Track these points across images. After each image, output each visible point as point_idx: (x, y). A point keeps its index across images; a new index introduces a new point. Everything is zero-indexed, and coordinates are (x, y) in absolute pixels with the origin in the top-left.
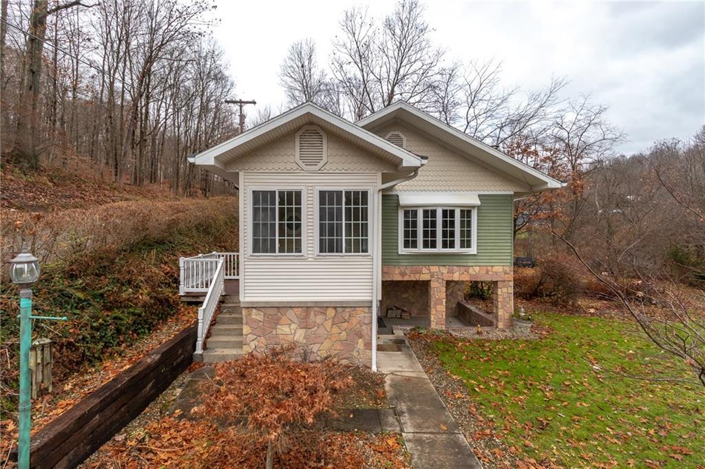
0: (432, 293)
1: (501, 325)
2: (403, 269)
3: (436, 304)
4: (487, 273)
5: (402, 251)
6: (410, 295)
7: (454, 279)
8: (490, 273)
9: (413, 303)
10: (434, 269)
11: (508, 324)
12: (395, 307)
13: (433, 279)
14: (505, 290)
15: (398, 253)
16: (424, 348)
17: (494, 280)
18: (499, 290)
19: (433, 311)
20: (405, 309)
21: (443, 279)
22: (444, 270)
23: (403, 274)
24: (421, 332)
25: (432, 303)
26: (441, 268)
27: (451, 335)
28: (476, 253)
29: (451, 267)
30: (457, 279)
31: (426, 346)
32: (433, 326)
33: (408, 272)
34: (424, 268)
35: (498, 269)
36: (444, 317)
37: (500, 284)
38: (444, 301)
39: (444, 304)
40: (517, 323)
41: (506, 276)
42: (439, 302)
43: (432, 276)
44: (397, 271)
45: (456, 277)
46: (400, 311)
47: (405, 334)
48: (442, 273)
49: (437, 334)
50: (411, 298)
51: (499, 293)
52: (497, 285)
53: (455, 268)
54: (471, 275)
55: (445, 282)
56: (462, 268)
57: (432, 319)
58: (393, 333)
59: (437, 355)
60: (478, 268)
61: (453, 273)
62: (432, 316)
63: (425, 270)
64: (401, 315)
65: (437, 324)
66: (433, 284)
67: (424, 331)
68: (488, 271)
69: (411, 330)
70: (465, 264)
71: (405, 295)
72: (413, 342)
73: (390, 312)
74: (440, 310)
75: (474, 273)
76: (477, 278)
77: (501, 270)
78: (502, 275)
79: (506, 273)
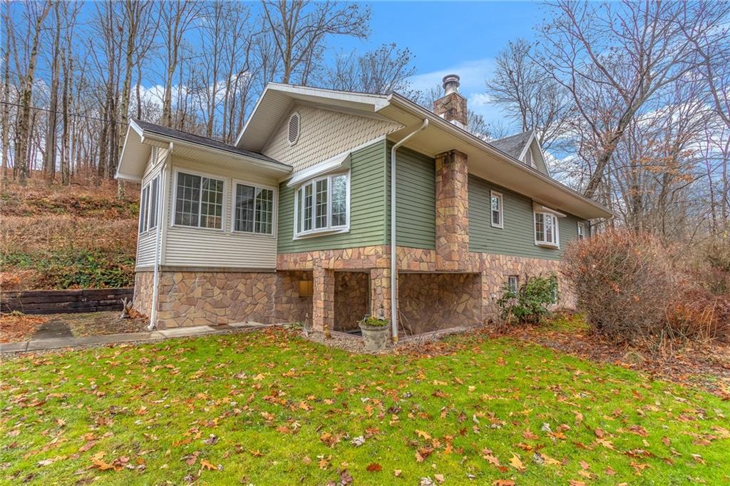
2: (295, 256)
3: (317, 299)
4: (359, 257)
5: (295, 236)
7: (330, 267)
8: (362, 257)
10: (316, 255)
14: (378, 282)
15: (293, 239)
17: (367, 267)
18: (372, 282)
21: (321, 268)
22: (323, 257)
26: (321, 253)
28: (348, 231)
29: (327, 252)
34: (308, 254)
35: (370, 251)
37: (373, 274)
38: (322, 294)
39: (322, 298)
42: (318, 295)
43: (314, 264)
48: (321, 259)
51: (373, 286)
52: (370, 275)
53: (331, 252)
54: (344, 261)
55: (323, 271)
56: (336, 251)
57: (314, 317)
61: (330, 259)
62: (314, 313)
66: (315, 274)
68: (360, 253)
70: (339, 247)
74: (319, 305)
75: (347, 258)
76: (349, 264)
77: (373, 252)
78: (373, 259)
79: (379, 257)
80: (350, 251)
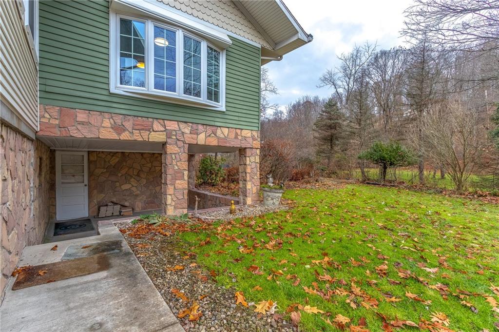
0: (168, 161)
1: (249, 201)
2: (119, 120)
3: (175, 179)
4: (236, 137)
5: (116, 87)
6: (133, 186)
7: (199, 143)
8: (240, 137)
9: (137, 195)
10: (172, 126)
11: (256, 199)
12: (112, 202)
13: (169, 141)
14: (252, 159)
15: (109, 90)
16: (162, 249)
17: (244, 146)
18: (248, 158)
19: (170, 190)
20: (127, 204)
21: (184, 142)
22: (187, 130)
23: (119, 129)
24: (153, 221)
25: (169, 177)
26: (182, 125)
27: (199, 219)
28: (225, 110)
29: (194, 126)
30: (203, 143)
31: (165, 245)
32: (171, 212)
33: (128, 125)
34: (155, 122)
35: (247, 133)
36: (186, 197)
37: (248, 152)
38: (186, 173)
39: (186, 178)
40: (269, 194)
41: (254, 142)
42: (178, 175)
43: (169, 136)
44: (107, 123)
45: (201, 139)
46: (119, 206)
47: (121, 231)
48: (183, 133)
49: (179, 220)
50: (134, 189)
51: (248, 162)
52: (245, 153)
53: (200, 127)
54: (219, 138)
55: (187, 146)
56: (208, 127)
57: (169, 201)
58: (99, 234)
59: (193, 257)
60: (227, 129)
61: (198, 134)
62: (169, 197)
63: (157, 126)
64: (120, 212)
65: (175, 208)
66: (171, 149)
67: (156, 220)
68: (237, 134)
69: (134, 223)
70: (212, 123)
71: (126, 187)
72: (139, 241)
73: (103, 209)
74: (180, 187)
75: (222, 136)
76: (225, 143)
77: (249, 135)
78: (250, 140)
79: (254, 139)
80: (226, 131)
